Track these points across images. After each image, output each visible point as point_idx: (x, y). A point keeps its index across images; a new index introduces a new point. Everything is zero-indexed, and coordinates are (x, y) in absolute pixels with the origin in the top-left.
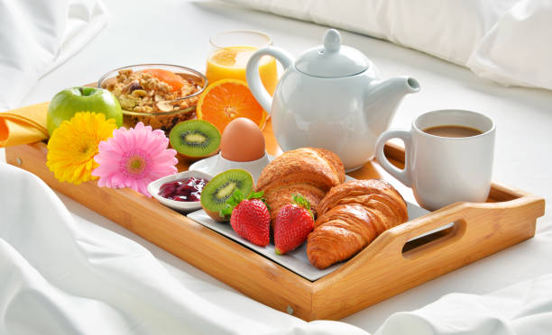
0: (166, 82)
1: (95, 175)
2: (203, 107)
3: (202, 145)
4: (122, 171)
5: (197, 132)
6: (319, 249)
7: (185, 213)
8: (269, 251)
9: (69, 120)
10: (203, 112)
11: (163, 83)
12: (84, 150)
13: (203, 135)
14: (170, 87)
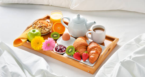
0: (45, 24)
1: (42, 48)
2: (54, 28)
3: (57, 37)
4: (47, 46)
5: (55, 34)
6: (92, 61)
7: (63, 54)
8: (82, 61)
9: (34, 38)
10: (54, 29)
11: (45, 25)
12: (38, 43)
13: (56, 35)
14: (46, 25)
